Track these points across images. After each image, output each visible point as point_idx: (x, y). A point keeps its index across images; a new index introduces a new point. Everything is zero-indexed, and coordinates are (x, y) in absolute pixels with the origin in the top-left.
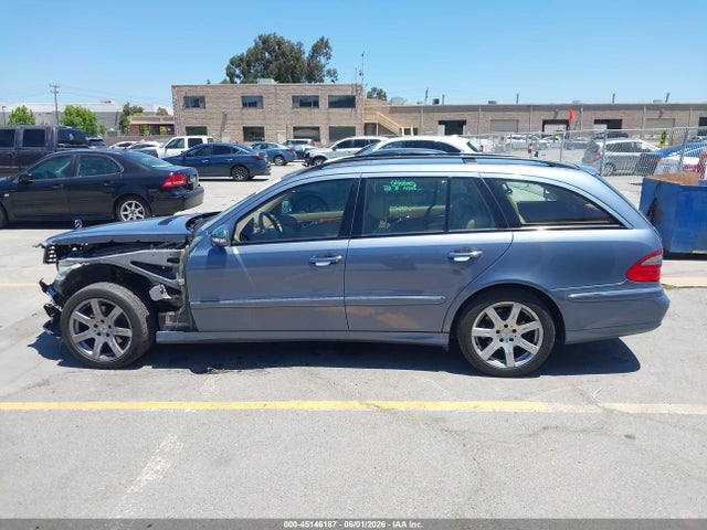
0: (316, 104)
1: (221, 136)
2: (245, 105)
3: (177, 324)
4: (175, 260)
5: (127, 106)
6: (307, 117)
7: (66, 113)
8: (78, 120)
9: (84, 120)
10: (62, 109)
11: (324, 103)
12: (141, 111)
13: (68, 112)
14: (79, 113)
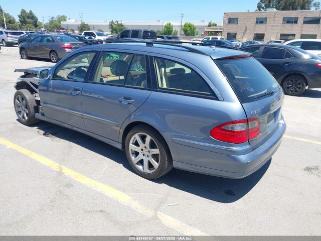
0: (296, 22)
1: (242, 38)
2: (257, 23)
5: (210, 23)
6: (289, 29)
7: (184, 26)
8: (189, 29)
9: (191, 29)
10: (183, 24)
11: (300, 21)
12: (216, 25)
13: (185, 26)
14: (190, 26)
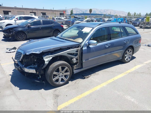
3: (77, 68)
4: (77, 51)
